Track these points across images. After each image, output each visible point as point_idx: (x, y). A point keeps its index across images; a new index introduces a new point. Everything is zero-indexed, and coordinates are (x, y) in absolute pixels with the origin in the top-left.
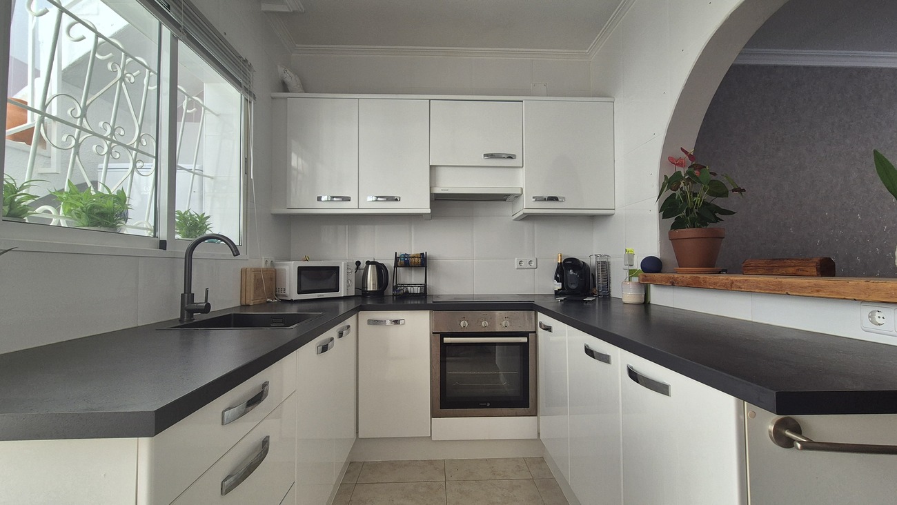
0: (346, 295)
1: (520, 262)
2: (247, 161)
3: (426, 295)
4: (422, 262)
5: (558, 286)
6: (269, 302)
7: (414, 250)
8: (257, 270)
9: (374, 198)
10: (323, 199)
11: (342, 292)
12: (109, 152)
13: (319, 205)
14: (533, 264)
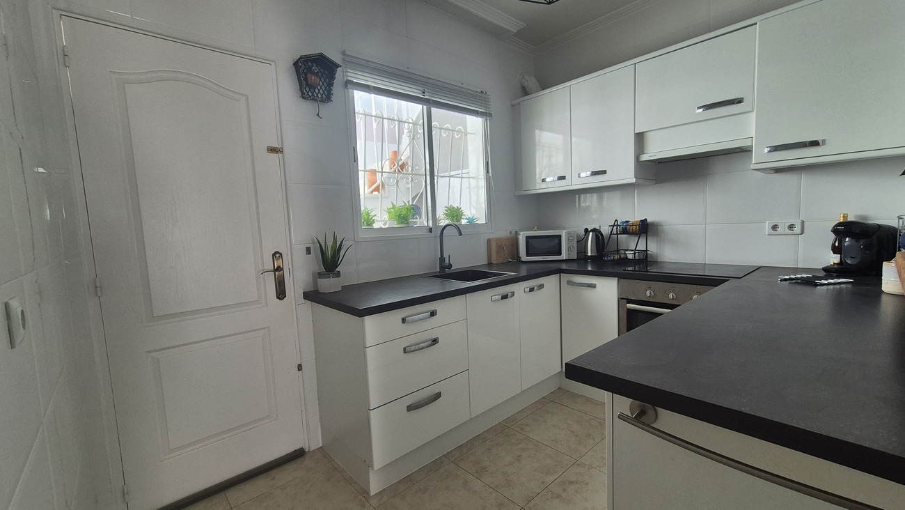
0: (567, 258)
1: (775, 227)
2: (487, 163)
3: (647, 261)
4: (644, 229)
5: (835, 259)
6: (510, 262)
7: (635, 216)
8: (498, 240)
9: (589, 174)
10: (548, 180)
11: (564, 256)
12: (412, 180)
13: (544, 185)
14: (797, 229)
